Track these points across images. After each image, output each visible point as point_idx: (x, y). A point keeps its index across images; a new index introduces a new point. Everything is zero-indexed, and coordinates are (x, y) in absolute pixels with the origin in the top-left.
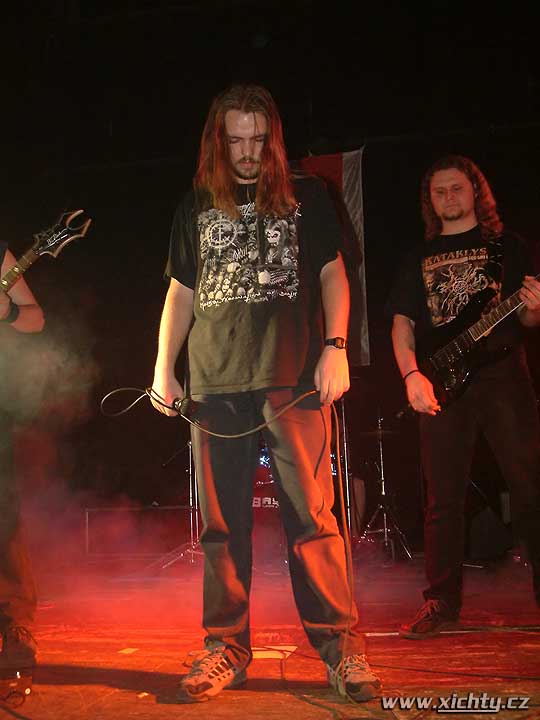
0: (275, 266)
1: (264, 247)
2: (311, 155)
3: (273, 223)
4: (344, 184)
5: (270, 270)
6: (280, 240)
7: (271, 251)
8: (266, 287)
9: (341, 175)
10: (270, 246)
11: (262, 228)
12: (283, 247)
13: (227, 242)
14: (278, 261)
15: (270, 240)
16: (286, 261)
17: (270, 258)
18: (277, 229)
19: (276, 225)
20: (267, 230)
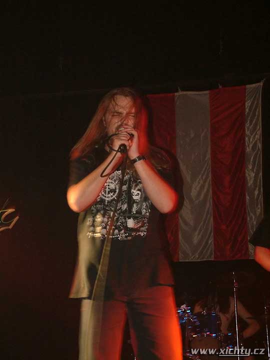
0: (137, 215)
1: (131, 202)
2: (220, 87)
3: (136, 186)
4: (247, 110)
5: (135, 218)
6: (141, 198)
7: (135, 205)
8: (132, 230)
9: (244, 104)
10: (134, 201)
11: (130, 188)
12: (143, 202)
13: (112, 196)
14: (139, 212)
15: (135, 198)
16: (144, 211)
17: (134, 210)
18: (139, 190)
19: (138, 187)
20: (132, 190)
